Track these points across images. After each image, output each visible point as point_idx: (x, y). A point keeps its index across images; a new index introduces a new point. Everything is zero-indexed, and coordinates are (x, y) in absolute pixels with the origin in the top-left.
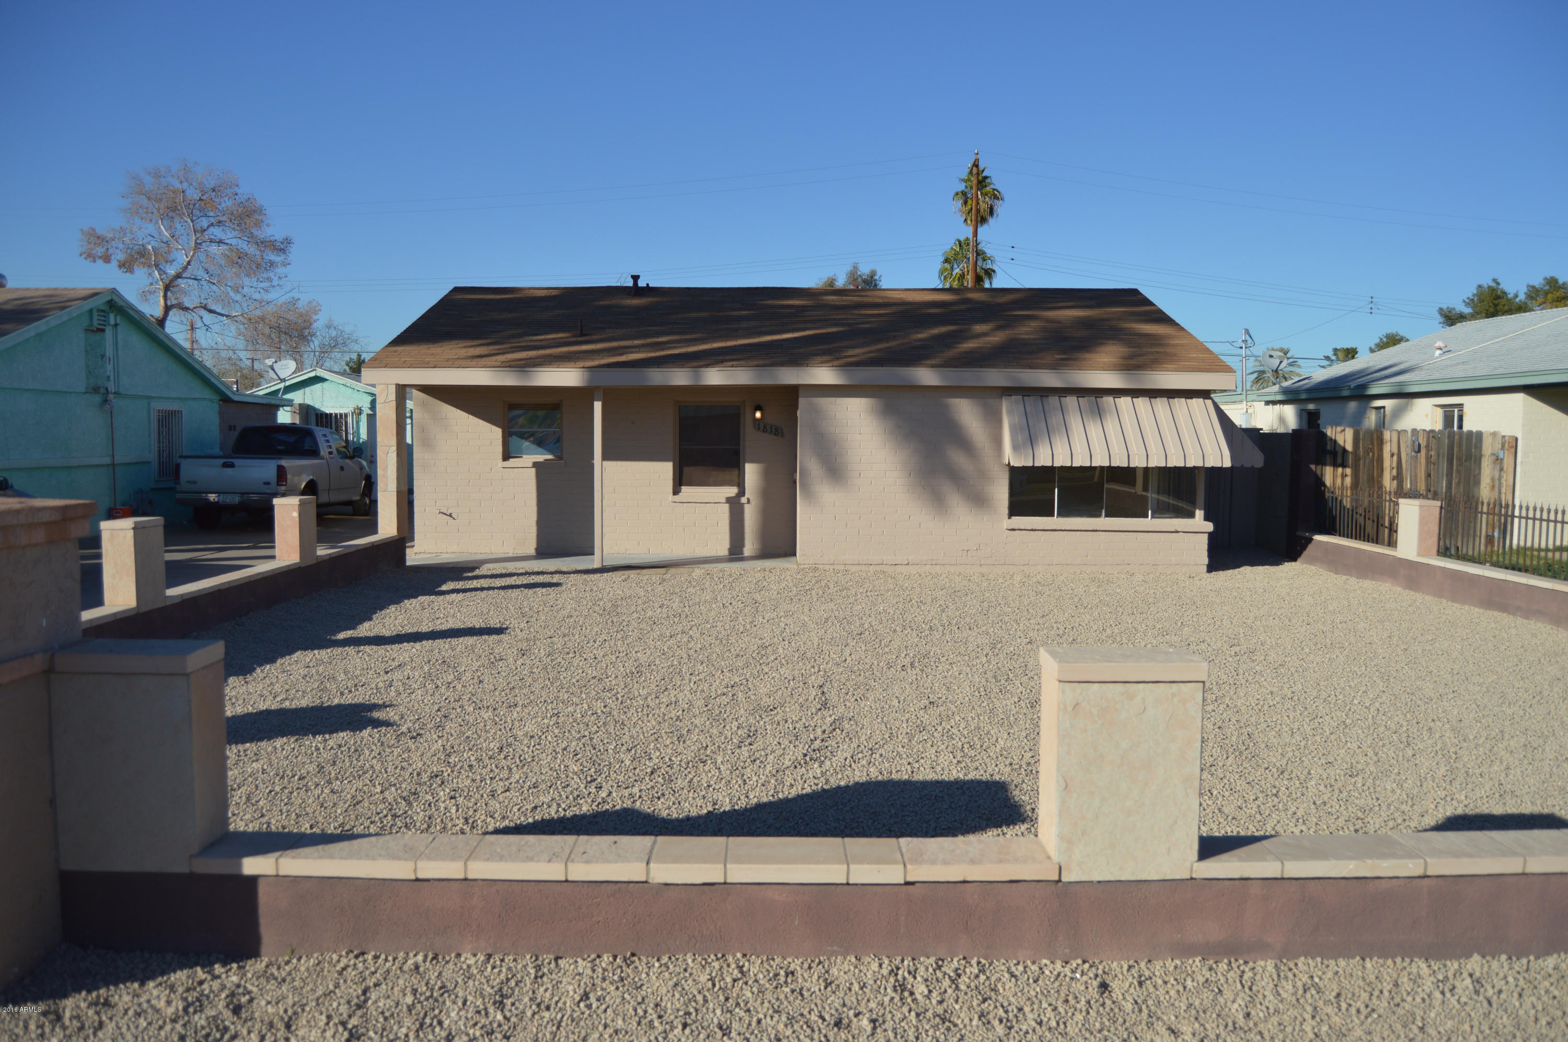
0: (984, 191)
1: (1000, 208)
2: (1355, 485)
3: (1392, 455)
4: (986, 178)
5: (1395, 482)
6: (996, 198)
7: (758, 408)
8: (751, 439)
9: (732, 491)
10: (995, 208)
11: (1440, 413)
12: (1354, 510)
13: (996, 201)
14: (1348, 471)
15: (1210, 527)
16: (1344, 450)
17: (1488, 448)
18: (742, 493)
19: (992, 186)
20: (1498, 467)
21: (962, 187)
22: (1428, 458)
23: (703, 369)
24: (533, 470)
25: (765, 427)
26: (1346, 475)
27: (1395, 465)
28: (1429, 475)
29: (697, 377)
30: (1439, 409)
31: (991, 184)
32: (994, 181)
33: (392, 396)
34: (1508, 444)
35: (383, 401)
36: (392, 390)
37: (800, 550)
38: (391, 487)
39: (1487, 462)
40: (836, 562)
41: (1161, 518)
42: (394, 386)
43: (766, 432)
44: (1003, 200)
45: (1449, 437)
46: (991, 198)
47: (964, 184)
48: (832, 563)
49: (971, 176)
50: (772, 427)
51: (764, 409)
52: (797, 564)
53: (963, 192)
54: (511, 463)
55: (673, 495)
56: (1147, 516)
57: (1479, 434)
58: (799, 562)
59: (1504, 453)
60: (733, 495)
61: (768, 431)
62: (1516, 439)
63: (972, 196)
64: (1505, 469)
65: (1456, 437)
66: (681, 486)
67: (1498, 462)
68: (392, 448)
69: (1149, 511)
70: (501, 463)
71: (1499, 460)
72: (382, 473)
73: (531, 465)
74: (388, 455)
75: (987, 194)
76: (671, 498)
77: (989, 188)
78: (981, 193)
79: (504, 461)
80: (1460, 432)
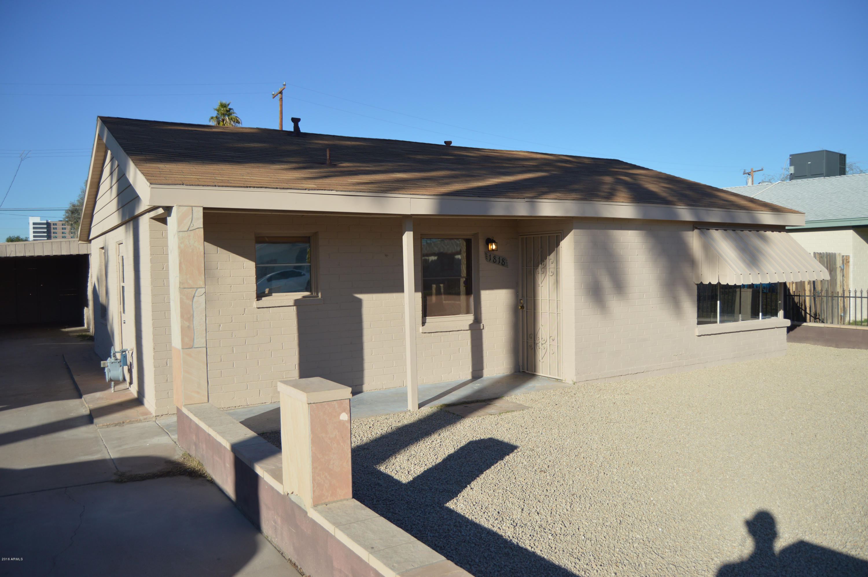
0: (230, 117)
4: (230, 109)
5: (809, 285)
7: (489, 241)
9: (469, 318)
12: (797, 303)
15: (786, 322)
17: (839, 263)
18: (478, 319)
20: (842, 275)
24: (294, 308)
25: (495, 257)
31: (234, 113)
32: (235, 111)
33: (199, 222)
34: (846, 260)
35: (186, 229)
36: (199, 214)
37: (576, 369)
38: (200, 341)
39: (838, 271)
40: (600, 377)
41: (765, 318)
42: (201, 210)
43: (499, 262)
44: (241, 124)
45: (827, 258)
46: (234, 122)
47: (216, 112)
48: (597, 378)
49: (221, 108)
50: (499, 258)
51: (496, 242)
52: (571, 383)
53: (217, 117)
54: (266, 301)
55: (423, 326)
56: (759, 318)
57: (835, 254)
58: (575, 381)
59: (844, 266)
60: (471, 322)
61: (501, 261)
62: (848, 257)
63: (222, 119)
64: (845, 276)
65: (828, 257)
66: (426, 317)
67: (842, 271)
68: (199, 290)
69: (761, 314)
70: (255, 304)
71: (842, 270)
72: (187, 324)
73: (292, 303)
74: (194, 300)
75: (232, 119)
76: (423, 329)
77: (233, 116)
78: (229, 118)
79: (257, 300)
80: (830, 253)
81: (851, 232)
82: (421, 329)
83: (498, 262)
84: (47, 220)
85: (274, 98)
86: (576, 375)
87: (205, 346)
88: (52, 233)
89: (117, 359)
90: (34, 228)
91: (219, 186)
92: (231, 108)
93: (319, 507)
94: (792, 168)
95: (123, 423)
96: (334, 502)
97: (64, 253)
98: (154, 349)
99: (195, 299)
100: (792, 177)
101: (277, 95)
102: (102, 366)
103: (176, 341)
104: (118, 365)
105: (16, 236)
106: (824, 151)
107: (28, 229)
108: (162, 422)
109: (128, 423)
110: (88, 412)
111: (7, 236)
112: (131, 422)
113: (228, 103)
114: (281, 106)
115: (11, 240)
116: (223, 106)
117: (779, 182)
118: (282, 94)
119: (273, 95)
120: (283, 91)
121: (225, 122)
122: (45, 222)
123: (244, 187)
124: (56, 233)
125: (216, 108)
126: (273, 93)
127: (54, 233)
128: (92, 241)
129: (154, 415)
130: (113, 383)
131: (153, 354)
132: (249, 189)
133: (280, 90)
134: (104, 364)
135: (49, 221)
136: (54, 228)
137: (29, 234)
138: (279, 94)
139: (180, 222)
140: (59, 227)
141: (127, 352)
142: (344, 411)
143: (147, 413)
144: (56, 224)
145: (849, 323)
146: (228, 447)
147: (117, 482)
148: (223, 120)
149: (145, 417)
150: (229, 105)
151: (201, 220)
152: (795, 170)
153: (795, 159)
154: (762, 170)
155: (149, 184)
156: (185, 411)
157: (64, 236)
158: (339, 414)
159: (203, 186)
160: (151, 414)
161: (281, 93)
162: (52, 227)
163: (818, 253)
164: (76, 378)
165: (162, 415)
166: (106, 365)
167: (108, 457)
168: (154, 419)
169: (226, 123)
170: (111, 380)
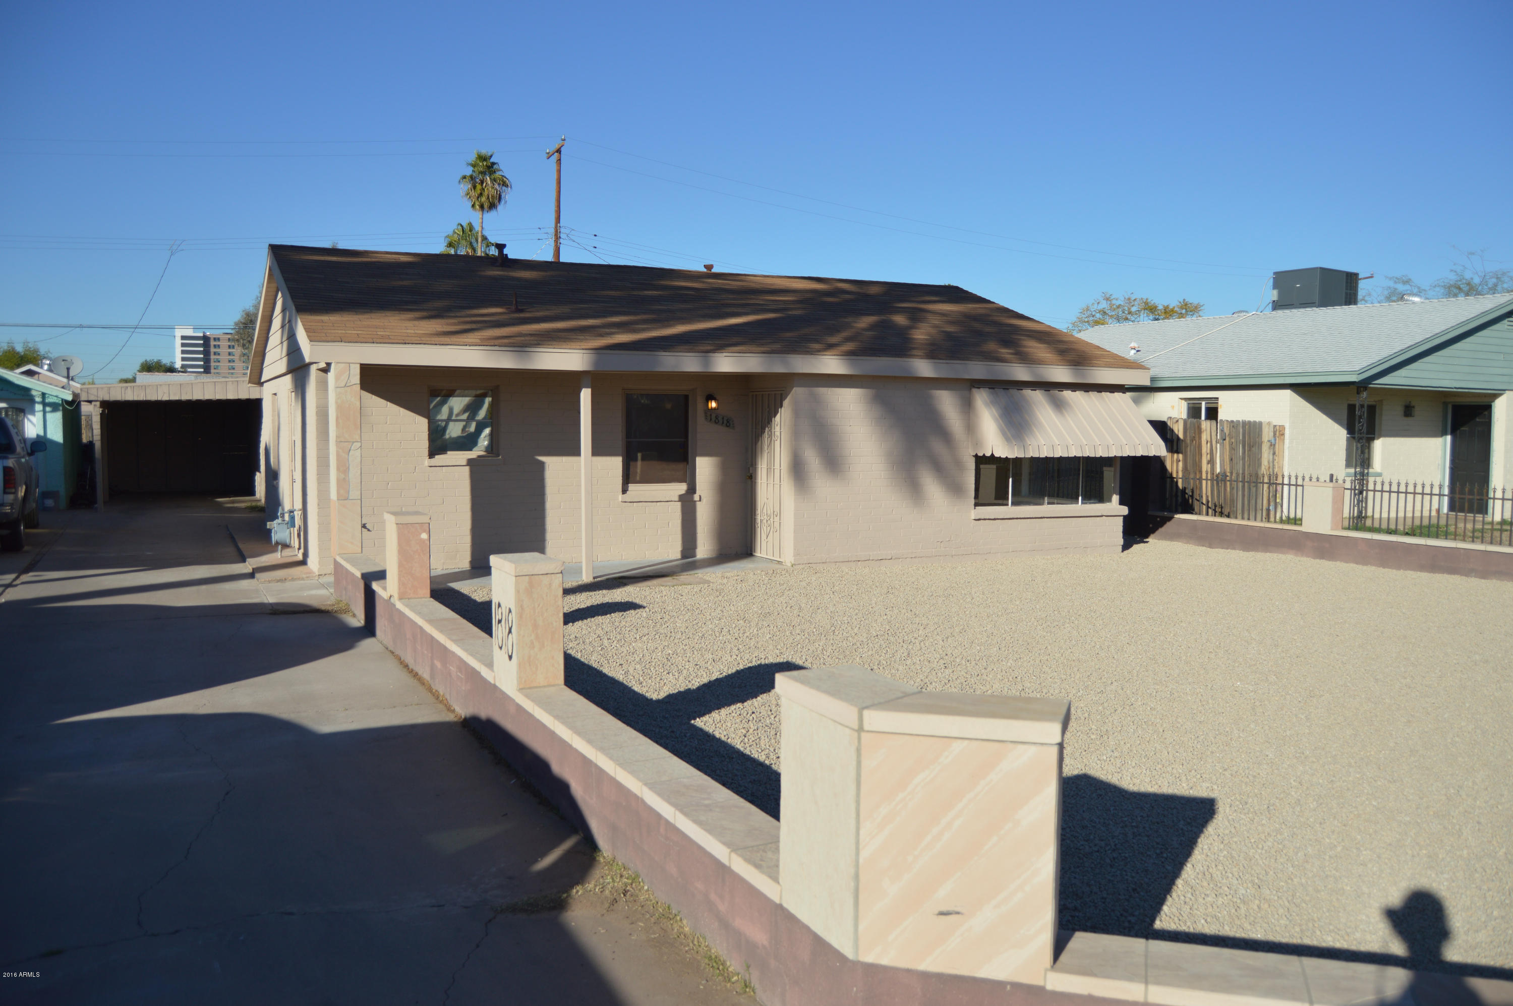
0: (493, 177)
1: (509, 196)
2: (1185, 469)
3: (1207, 443)
4: (493, 164)
5: (1209, 465)
6: (505, 184)
7: (710, 398)
8: (701, 429)
9: (682, 488)
10: (503, 195)
11: (1184, 405)
12: (1184, 489)
13: (504, 188)
14: (1181, 456)
15: (1125, 510)
16: (1178, 438)
17: (1267, 435)
18: (692, 490)
19: (500, 173)
20: (1272, 452)
21: (469, 171)
22: (1231, 444)
23: (711, 354)
24: (467, 469)
25: (717, 417)
26: (1179, 461)
27: (1209, 452)
28: (1232, 460)
29: (707, 363)
30: (1183, 401)
31: (499, 170)
32: (501, 168)
33: (356, 379)
34: (1279, 432)
35: (343, 385)
36: (356, 370)
37: (795, 549)
38: (354, 494)
39: (1265, 448)
40: (828, 561)
41: (1086, 503)
42: (358, 366)
43: (723, 423)
44: (511, 188)
45: (1243, 427)
46: (499, 184)
47: (471, 169)
48: (824, 561)
49: (478, 162)
50: (723, 418)
51: (717, 398)
52: (789, 565)
53: (471, 177)
54: (439, 459)
55: (623, 494)
56: (1077, 503)
57: (1260, 423)
58: (793, 563)
59: (1275, 440)
60: (683, 492)
61: (725, 422)
62: (1282, 428)
63: (480, 180)
64: (1277, 453)
65: (1247, 427)
66: (628, 483)
67: (1272, 447)
68: (355, 444)
69: (1080, 498)
70: (427, 462)
71: (1272, 445)
72: (342, 476)
73: (465, 463)
74: (350, 454)
75: (495, 180)
76: (622, 498)
77: (498, 175)
78: (490, 179)
79: (430, 458)
80: (1249, 422)
81: (1288, 393)
82: (620, 497)
83: (721, 422)
84: (204, 332)
85: (548, 158)
86: (794, 556)
87: (360, 498)
88: (212, 354)
89: (284, 521)
90: (183, 345)
91: (377, 343)
92: (496, 162)
93: (403, 600)
94: (1275, 292)
95: (285, 579)
96: (415, 598)
97: (231, 396)
98: (318, 505)
99: (351, 452)
100: (1277, 306)
101: (553, 154)
102: (268, 527)
103: (333, 495)
104: (286, 526)
105: (155, 360)
106: (1317, 268)
107: (173, 348)
108: (323, 580)
109: (290, 580)
110: (251, 571)
111: (141, 360)
112: (293, 579)
113: (489, 154)
114: (559, 171)
115: (149, 367)
116: (482, 158)
117: (1254, 313)
118: (560, 153)
119: (548, 153)
120: (562, 149)
121: (484, 185)
122: (201, 335)
123: (402, 343)
124: (219, 354)
125: (470, 162)
126: (548, 151)
127: (215, 354)
128: (265, 384)
129: (317, 574)
130: (280, 547)
131: (317, 510)
132: (407, 346)
133: (557, 147)
134: (271, 525)
135: (208, 333)
136: (215, 346)
137: (174, 357)
138: (556, 154)
139: (337, 378)
140: (224, 344)
141: (295, 512)
142: (424, 531)
143: (311, 572)
144: (219, 339)
145: (1282, 521)
146: (359, 575)
147: (271, 614)
148: (482, 182)
149: (308, 575)
150: (491, 156)
151: (358, 377)
152: (1280, 295)
153: (1282, 280)
154: (1372, 277)
155: (309, 341)
156: (339, 559)
157: (232, 359)
158: (420, 534)
159: (361, 343)
160: (314, 573)
161: (559, 151)
162: (212, 343)
163: (1227, 421)
164: (241, 546)
165: (325, 575)
166: (273, 526)
167: (266, 601)
168: (317, 578)
169: (486, 186)
170: (277, 543)
